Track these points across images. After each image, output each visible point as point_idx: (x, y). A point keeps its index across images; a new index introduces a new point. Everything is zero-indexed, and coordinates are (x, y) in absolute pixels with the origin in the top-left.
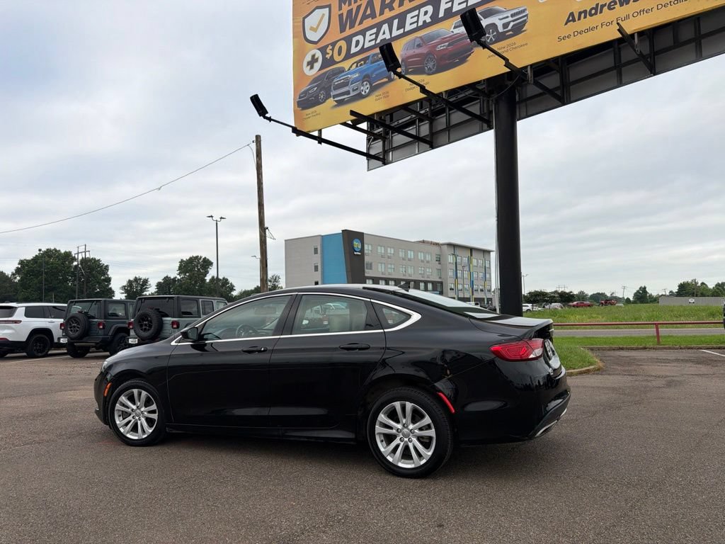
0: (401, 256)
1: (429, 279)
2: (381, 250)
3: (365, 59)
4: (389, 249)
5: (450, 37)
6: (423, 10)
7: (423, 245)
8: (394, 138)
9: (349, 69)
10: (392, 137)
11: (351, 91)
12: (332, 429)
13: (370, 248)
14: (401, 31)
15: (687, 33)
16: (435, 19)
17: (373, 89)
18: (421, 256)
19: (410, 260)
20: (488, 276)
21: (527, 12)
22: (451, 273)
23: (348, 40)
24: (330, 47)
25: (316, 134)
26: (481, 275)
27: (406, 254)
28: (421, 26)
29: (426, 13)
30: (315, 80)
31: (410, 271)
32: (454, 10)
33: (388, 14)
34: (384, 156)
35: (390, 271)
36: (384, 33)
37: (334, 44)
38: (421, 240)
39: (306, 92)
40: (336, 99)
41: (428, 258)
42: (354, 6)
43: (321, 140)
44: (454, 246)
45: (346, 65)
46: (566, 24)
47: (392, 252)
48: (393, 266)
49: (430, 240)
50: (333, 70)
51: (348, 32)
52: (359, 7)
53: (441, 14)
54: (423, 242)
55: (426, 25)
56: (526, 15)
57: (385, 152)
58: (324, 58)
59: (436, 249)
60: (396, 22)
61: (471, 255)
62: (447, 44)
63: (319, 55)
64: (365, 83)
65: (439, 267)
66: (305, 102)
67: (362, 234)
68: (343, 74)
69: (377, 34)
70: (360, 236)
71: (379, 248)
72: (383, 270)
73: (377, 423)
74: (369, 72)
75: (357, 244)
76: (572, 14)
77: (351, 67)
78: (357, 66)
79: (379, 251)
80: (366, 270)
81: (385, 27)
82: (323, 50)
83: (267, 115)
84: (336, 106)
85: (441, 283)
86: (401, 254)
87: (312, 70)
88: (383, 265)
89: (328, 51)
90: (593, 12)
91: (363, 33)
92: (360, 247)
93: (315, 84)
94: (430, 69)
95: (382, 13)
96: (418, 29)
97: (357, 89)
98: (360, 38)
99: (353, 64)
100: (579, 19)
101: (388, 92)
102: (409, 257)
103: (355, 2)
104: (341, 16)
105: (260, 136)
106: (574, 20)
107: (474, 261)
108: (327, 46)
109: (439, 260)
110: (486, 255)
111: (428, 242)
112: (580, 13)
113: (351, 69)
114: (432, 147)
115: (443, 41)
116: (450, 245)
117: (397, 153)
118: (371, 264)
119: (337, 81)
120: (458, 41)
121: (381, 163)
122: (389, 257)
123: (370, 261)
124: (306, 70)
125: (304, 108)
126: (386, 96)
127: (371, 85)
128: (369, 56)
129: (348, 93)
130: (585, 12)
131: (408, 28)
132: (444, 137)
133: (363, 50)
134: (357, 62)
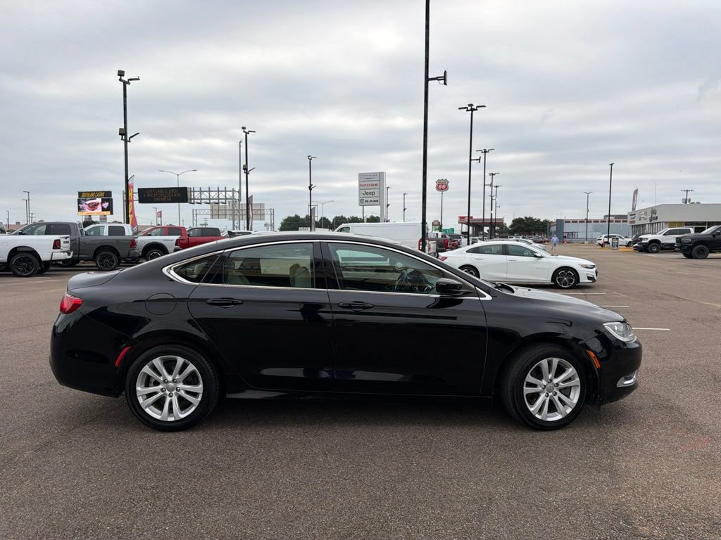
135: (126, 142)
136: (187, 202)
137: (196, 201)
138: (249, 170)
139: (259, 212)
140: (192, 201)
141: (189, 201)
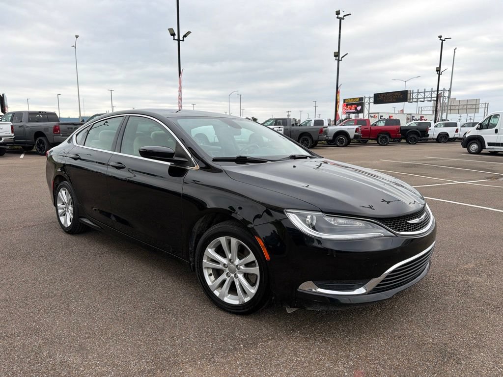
135: (339, 60)
136: (407, 101)
137: (413, 100)
138: (441, 71)
139: (474, 107)
140: (411, 101)
141: (408, 100)
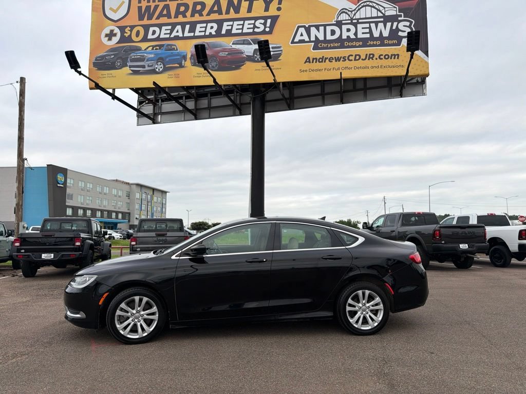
0: (98, 190)
1: (119, 210)
2: (81, 184)
3: (161, 46)
4: (88, 184)
5: (230, 49)
6: (210, 25)
7: (116, 183)
8: (163, 105)
9: (145, 50)
10: (161, 104)
11: (146, 66)
12: (316, 311)
13: (72, 182)
14: (192, 34)
15: (360, 85)
16: (219, 34)
17: (166, 69)
18: (114, 192)
19: (105, 194)
20: (164, 210)
21: (282, 49)
22: (137, 206)
23: (146, 28)
24: (129, 28)
25: (110, 91)
26: (159, 209)
27: (102, 189)
28: (207, 35)
29: (212, 28)
30: (112, 50)
31: (105, 203)
32: (233, 32)
33: (181, 19)
34: (154, 117)
35: (87, 202)
36: (177, 32)
37: (132, 27)
38: (115, 179)
39: (103, 57)
40: (131, 69)
41: (120, 193)
42: (153, 5)
43: (114, 97)
44: (141, 186)
45: (144, 46)
46: (305, 63)
47: (91, 187)
48: (91, 198)
49: (122, 180)
50: (130, 46)
51: (146, 22)
52: (157, 7)
53: (223, 32)
54: (117, 180)
55: (211, 36)
56: (281, 51)
57: (155, 114)
58: (122, 36)
59: (127, 187)
60: (188, 27)
61: (153, 194)
62: (227, 53)
63: (117, 31)
64: (159, 63)
65: (128, 201)
66: (101, 63)
67: (66, 170)
68: (139, 52)
69: (172, 31)
70: (64, 171)
71: (80, 182)
72: (82, 201)
73: (347, 304)
74: (163, 56)
75: (60, 178)
76: (309, 58)
77: (148, 48)
78: (153, 49)
79: (80, 185)
80: (67, 200)
81: (179, 27)
82: (122, 29)
83: (79, 70)
84: (131, 74)
85: (129, 214)
86: (99, 189)
87: (110, 42)
88: (82, 197)
89: (126, 30)
90: (321, 60)
91: (160, 26)
92: (63, 180)
93: (112, 53)
94: (213, 67)
95: (176, 17)
96: (205, 37)
97: (152, 66)
98: (157, 29)
99: (149, 47)
100: (313, 62)
101: (179, 75)
102: (105, 192)
103: (154, 1)
104: (140, 8)
105: (25, 79)
106: (309, 62)
107: (155, 199)
108: (126, 27)
109: (128, 196)
110: (164, 195)
111: (120, 181)
112: (313, 59)
113: (148, 50)
114: (196, 119)
115: (224, 50)
116: (138, 185)
117: (165, 117)
118: (72, 195)
119: (133, 56)
120: (234, 53)
121: (151, 122)
122: (88, 191)
123: (71, 193)
124: (105, 40)
125: (100, 69)
126: (177, 76)
127: (164, 66)
128: (164, 45)
129: (143, 67)
130: (316, 59)
131: (197, 34)
132: (206, 114)
133: (158, 39)
134: (153, 47)
